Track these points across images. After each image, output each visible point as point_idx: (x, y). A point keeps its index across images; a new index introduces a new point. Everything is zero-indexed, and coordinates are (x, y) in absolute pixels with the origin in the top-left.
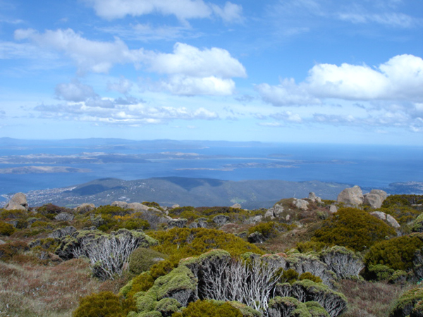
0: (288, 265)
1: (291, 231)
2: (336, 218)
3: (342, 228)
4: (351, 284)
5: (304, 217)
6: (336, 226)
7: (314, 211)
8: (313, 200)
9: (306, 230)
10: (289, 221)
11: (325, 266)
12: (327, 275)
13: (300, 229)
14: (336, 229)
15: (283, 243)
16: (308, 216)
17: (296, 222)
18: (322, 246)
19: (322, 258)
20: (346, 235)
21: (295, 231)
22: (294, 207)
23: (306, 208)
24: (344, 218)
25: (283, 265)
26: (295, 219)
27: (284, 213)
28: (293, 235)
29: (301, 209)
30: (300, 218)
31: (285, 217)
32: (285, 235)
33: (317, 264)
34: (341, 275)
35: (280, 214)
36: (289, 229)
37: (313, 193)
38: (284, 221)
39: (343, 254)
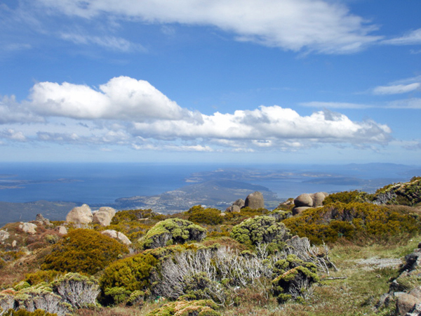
0: (17, 304)
1: (18, 260)
2: (67, 241)
3: (73, 252)
4: (89, 313)
5: (32, 242)
6: (67, 250)
7: (43, 234)
8: (41, 223)
9: (35, 257)
10: (16, 248)
11: (59, 299)
12: (63, 308)
13: (28, 256)
14: (66, 253)
15: (10, 273)
16: (36, 240)
17: (23, 247)
18: (54, 275)
19: (56, 290)
20: (78, 258)
21: (23, 259)
22: (20, 231)
23: (34, 232)
24: (75, 240)
25: (11, 306)
26: (22, 245)
27: (10, 240)
28: (21, 264)
29: (28, 233)
30: (28, 243)
31: (11, 243)
32: (12, 265)
33: (50, 298)
34: (76, 304)
35: (6, 240)
36: (16, 258)
37: (41, 215)
38: (11, 248)
39: (77, 281)
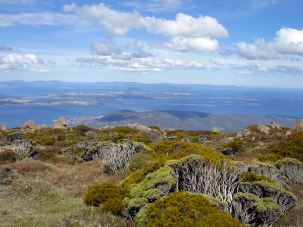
0: (249, 170)
1: (255, 148)
2: (291, 139)
3: (294, 146)
4: (300, 187)
5: (266, 139)
6: (290, 145)
7: (274, 134)
8: (274, 127)
9: (266, 147)
10: (254, 142)
11: (280, 172)
12: (281, 180)
13: (261, 146)
14: (290, 147)
15: (248, 156)
16: (269, 139)
18: (278, 158)
19: (278, 167)
20: (297, 151)
21: (258, 148)
22: (259, 131)
23: (268, 132)
24: (296, 139)
25: (246, 170)
26: (259, 141)
27: (251, 136)
28: (256, 151)
29: (264, 133)
30: (263, 139)
31: (251, 138)
32: (250, 151)
33: (273, 170)
34: (292, 180)
35: (248, 136)
36: (253, 146)
37: (274, 123)
38: (251, 141)
39: (294, 164)
